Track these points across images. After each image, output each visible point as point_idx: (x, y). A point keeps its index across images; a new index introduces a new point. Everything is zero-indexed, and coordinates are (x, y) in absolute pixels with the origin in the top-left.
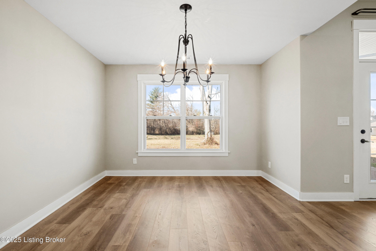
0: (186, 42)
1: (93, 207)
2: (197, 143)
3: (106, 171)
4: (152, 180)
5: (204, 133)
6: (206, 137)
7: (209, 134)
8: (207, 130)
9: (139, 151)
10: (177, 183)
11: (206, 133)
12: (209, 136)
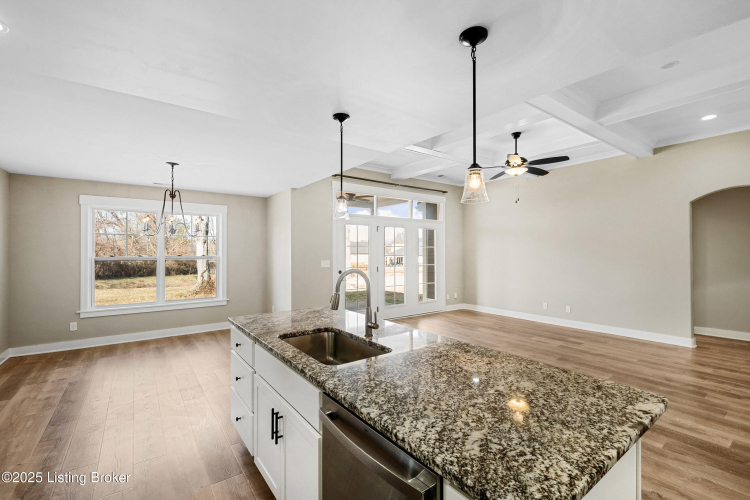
0: (173, 196)
1: (29, 384)
2: (180, 291)
3: (10, 350)
4: (109, 351)
5: (195, 272)
6: (199, 280)
7: (206, 275)
8: (201, 266)
9: (82, 310)
10: (152, 346)
11: (200, 273)
12: (206, 278)
